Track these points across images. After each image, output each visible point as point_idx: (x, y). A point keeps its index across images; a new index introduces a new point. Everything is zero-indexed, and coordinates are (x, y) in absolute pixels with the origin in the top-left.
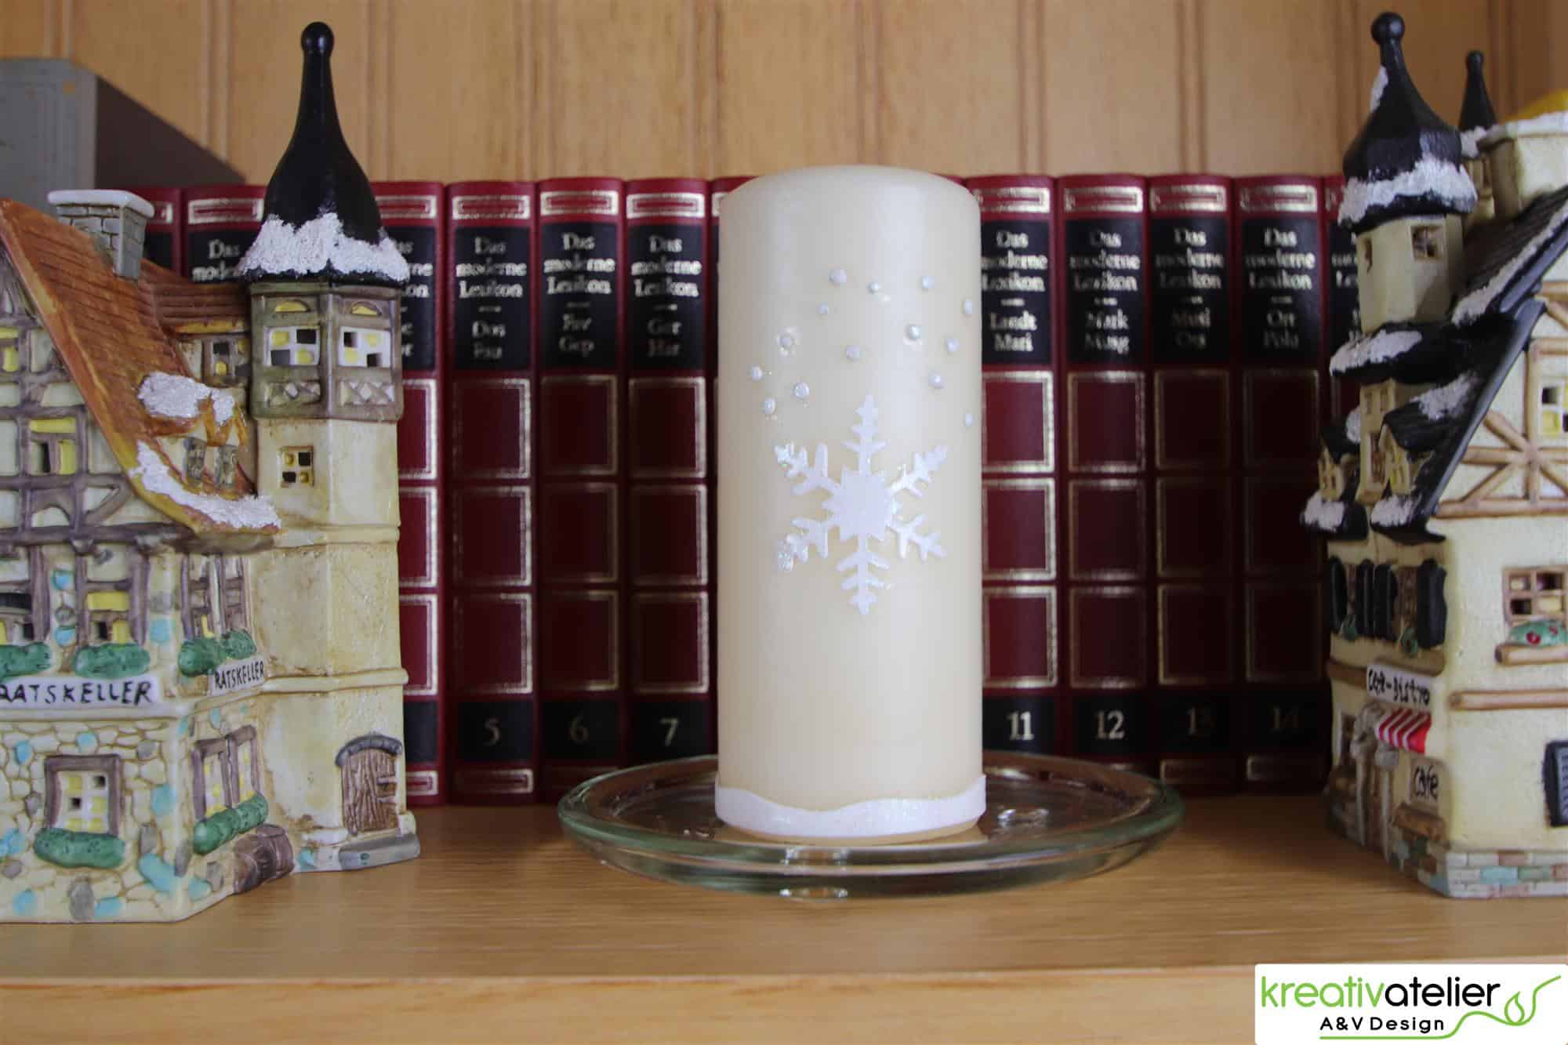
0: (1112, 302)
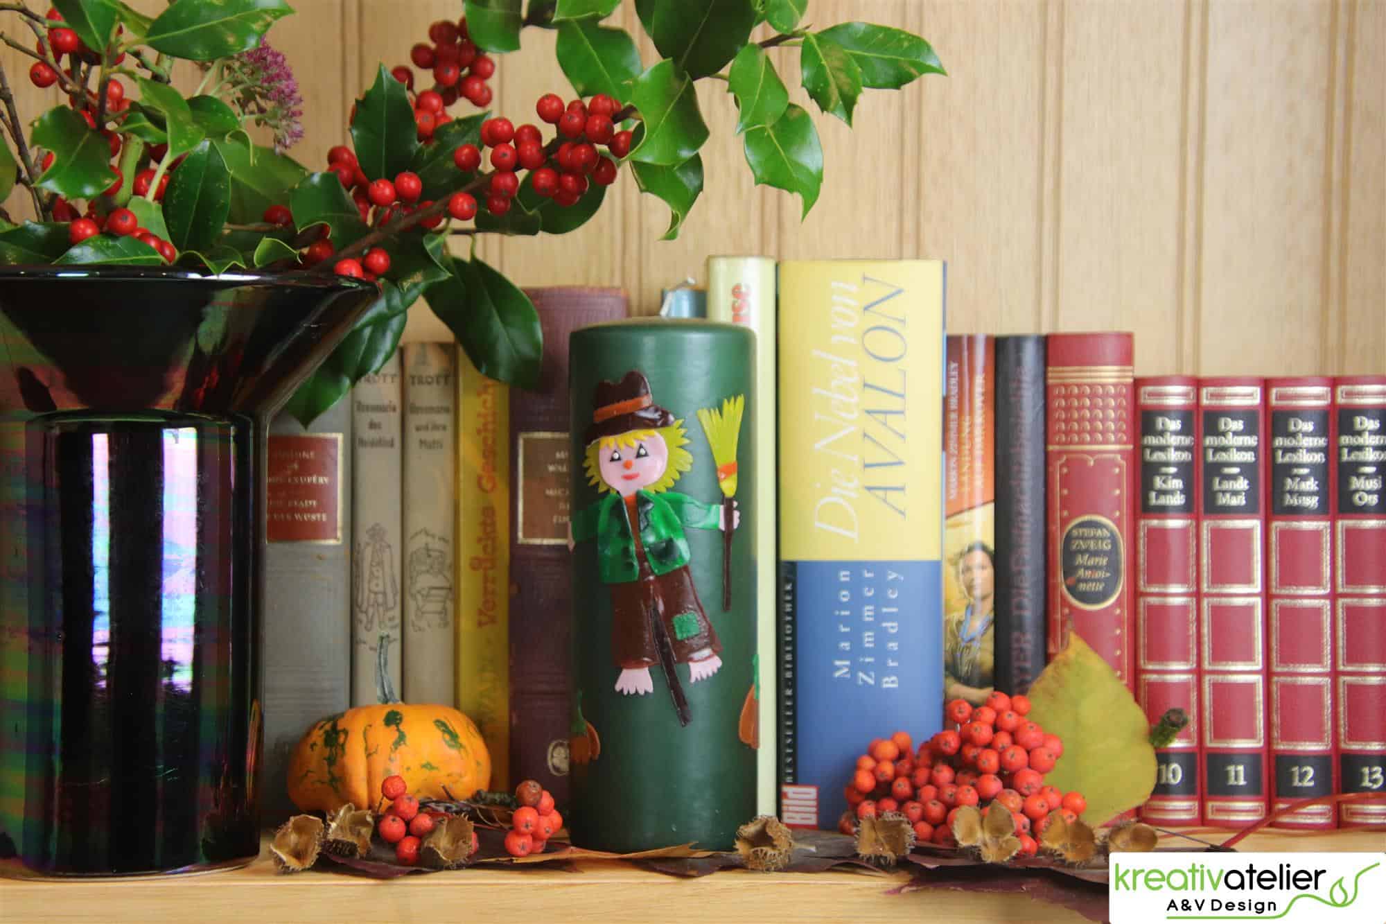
0: (1305, 471)
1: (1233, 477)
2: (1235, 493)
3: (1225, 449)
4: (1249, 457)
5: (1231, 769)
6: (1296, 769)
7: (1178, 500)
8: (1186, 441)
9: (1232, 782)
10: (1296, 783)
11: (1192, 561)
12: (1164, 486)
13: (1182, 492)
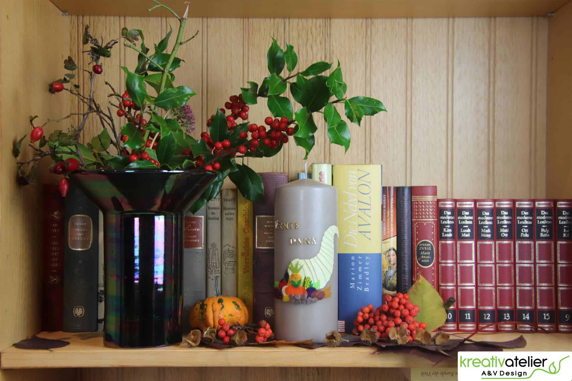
0: (487, 227)
1: (466, 229)
2: (467, 233)
3: (464, 220)
4: (471, 222)
5: (466, 314)
6: (485, 314)
7: (450, 235)
8: (452, 218)
9: (466, 318)
10: (485, 318)
11: (455, 253)
12: (446, 231)
13: (452, 233)
